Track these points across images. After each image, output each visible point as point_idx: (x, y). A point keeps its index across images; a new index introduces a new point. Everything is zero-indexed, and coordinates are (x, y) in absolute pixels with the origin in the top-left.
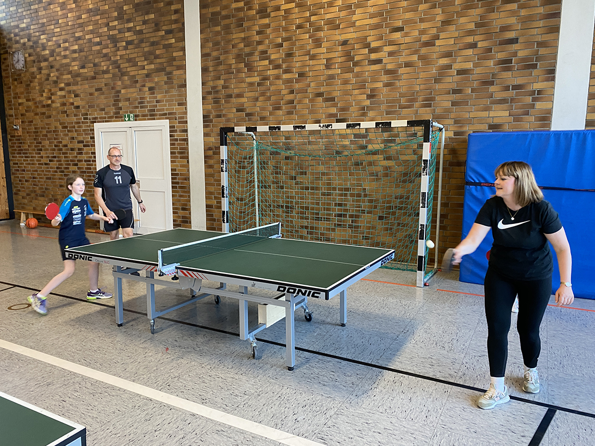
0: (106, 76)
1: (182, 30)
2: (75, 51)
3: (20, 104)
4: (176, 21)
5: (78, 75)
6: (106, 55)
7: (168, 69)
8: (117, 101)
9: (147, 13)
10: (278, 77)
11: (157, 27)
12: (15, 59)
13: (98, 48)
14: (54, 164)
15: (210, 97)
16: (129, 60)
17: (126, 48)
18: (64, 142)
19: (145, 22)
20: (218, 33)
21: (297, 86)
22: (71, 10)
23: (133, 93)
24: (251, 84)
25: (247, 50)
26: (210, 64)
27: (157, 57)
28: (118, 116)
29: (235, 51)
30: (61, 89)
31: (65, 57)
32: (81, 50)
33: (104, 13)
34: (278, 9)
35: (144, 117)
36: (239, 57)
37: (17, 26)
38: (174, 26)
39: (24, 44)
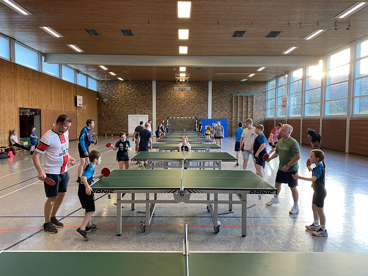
0: (132, 106)
1: (152, 100)
2: (124, 100)
3: (104, 109)
4: (151, 98)
5: (125, 105)
6: (132, 102)
7: (148, 106)
8: (135, 111)
9: (144, 96)
10: (171, 109)
11: (146, 99)
12: (104, 99)
13: (131, 100)
14: (115, 122)
15: (158, 112)
16: (139, 104)
17: (138, 101)
18: (118, 118)
19: (143, 97)
20: (160, 101)
21: (174, 111)
22: (123, 92)
23: (140, 110)
24: (166, 110)
25: (165, 105)
26: (158, 106)
27: (146, 104)
28: (135, 114)
29: (163, 105)
30: (118, 107)
31: (120, 101)
32: (125, 100)
33: (133, 94)
34: (171, 99)
35: (142, 114)
36: (164, 106)
37: (105, 93)
38: (150, 99)
39: (107, 97)
